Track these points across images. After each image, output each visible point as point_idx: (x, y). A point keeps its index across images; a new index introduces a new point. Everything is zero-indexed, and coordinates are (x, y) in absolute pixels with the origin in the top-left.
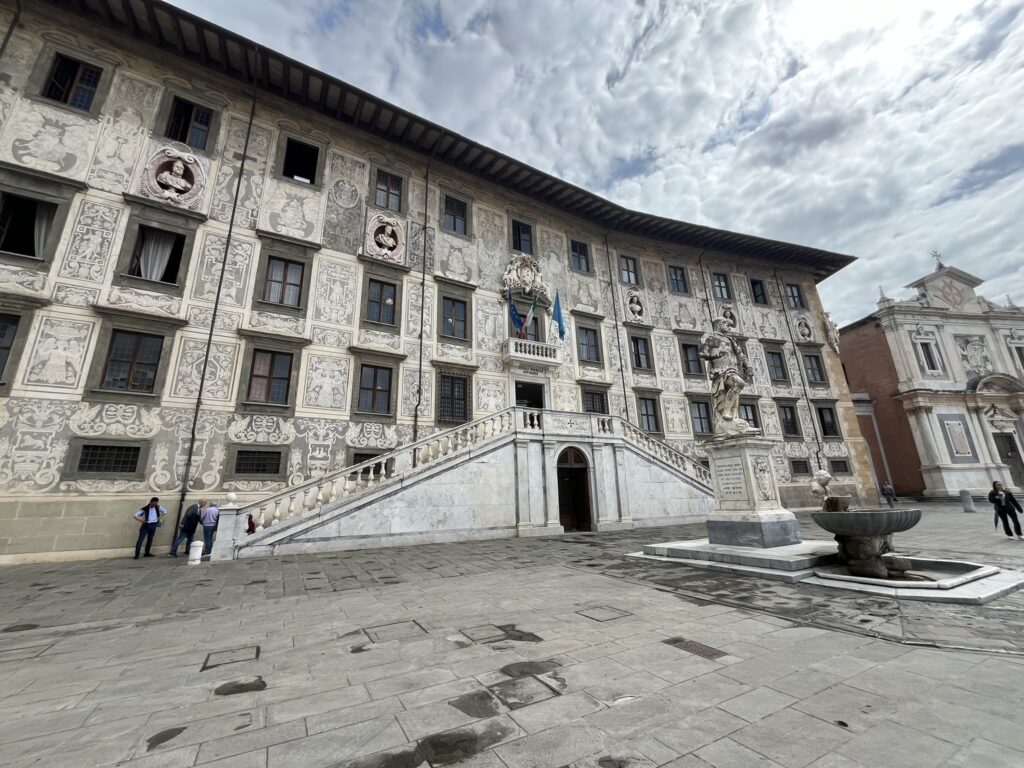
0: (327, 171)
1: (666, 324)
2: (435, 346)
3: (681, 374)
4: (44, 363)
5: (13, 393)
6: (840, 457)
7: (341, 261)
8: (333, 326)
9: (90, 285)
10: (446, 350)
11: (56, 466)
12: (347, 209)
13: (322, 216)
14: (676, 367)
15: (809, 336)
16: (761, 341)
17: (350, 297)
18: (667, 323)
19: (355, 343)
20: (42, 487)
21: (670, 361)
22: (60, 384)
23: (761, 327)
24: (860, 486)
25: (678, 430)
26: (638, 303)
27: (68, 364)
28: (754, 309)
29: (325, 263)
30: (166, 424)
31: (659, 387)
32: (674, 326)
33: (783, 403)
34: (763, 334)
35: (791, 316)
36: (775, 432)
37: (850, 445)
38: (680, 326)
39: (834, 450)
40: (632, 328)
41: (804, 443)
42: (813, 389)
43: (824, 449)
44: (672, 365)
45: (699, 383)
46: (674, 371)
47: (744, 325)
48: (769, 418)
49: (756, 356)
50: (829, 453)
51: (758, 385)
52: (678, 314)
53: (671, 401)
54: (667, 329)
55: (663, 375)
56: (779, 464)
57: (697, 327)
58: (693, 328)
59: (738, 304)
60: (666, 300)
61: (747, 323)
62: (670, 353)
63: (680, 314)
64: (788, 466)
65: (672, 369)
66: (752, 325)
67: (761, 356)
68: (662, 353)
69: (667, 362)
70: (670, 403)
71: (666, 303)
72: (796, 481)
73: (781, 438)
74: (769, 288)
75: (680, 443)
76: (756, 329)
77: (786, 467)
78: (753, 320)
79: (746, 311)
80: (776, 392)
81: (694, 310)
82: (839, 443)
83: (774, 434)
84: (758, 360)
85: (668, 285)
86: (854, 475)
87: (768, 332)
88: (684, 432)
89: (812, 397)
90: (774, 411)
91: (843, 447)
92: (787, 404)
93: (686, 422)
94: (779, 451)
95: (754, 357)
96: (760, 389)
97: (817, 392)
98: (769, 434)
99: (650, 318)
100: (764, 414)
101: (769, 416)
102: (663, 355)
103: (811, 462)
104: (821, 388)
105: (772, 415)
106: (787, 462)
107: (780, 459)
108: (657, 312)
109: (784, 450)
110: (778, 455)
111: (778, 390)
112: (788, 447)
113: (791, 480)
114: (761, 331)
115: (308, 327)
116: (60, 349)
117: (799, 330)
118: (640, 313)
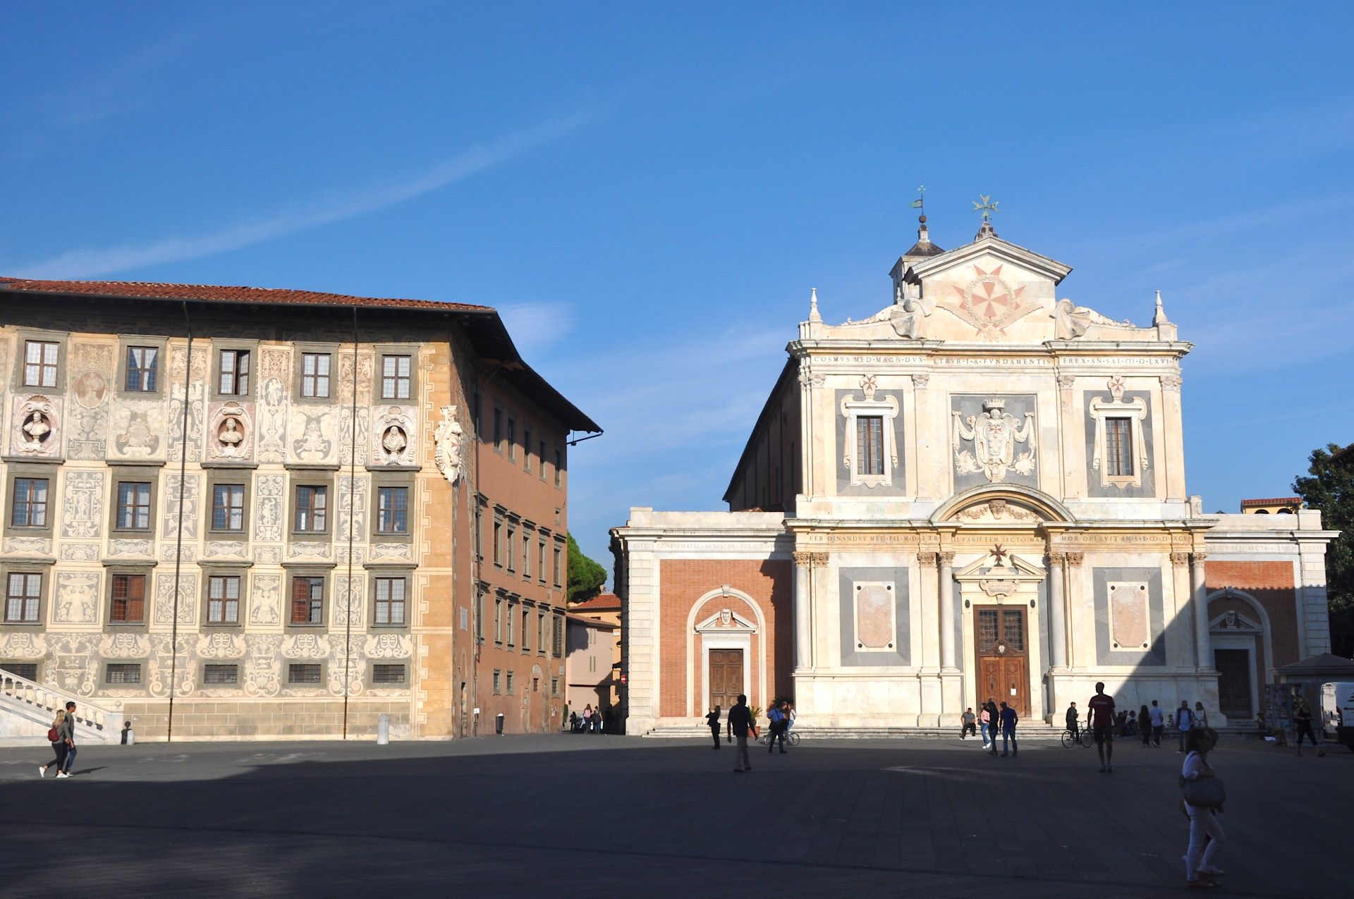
1: (97, 451)
3: (105, 532)
6: (393, 658)
14: (97, 519)
15: (402, 449)
16: (288, 467)
18: (99, 447)
21: (89, 513)
23: (297, 441)
24: (420, 705)
25: (76, 616)
26: (44, 418)
28: (293, 409)
31: (55, 554)
32: (113, 454)
33: (302, 572)
34: (298, 455)
35: (376, 418)
36: (269, 618)
37: (420, 639)
38: (124, 454)
39: (385, 647)
40: (19, 466)
41: (326, 637)
42: (377, 546)
43: (365, 646)
44: (90, 518)
45: (136, 544)
46: (92, 527)
47: (260, 441)
48: (263, 597)
49: (270, 494)
50: (373, 651)
51: (256, 544)
52: (124, 432)
53: (72, 576)
54: (95, 460)
55: (68, 536)
56: (261, 669)
57: (158, 452)
58: (149, 454)
59: (257, 404)
60: (106, 409)
61: (267, 436)
62: (90, 500)
63: (128, 432)
64: (277, 672)
65: (89, 524)
66: (279, 441)
67: (280, 494)
68: (75, 500)
69: (81, 514)
70: (69, 578)
71: (104, 414)
72: (286, 695)
73: (281, 628)
74: (344, 366)
75: (74, 638)
76: (284, 447)
77: (274, 673)
78: (285, 429)
79: (273, 415)
80: (295, 553)
81: (161, 421)
82: (400, 637)
83: (266, 623)
84: (271, 501)
85: (116, 382)
86: (413, 688)
87: (311, 451)
88: (86, 621)
89: (369, 561)
90: (279, 586)
91: (406, 643)
92: (309, 572)
93: (95, 605)
94: (268, 649)
95: (265, 496)
96: (258, 550)
97: (383, 551)
98: (256, 623)
99: (64, 443)
100: (255, 591)
101: (266, 594)
102: (75, 502)
103: (330, 665)
104: (395, 544)
105: (272, 591)
106: (280, 666)
107: (264, 661)
108: (83, 431)
109: (279, 647)
110: (264, 655)
111: (300, 550)
112: (289, 642)
113: (277, 692)
114: (296, 449)
117: (383, 442)
118: (43, 437)
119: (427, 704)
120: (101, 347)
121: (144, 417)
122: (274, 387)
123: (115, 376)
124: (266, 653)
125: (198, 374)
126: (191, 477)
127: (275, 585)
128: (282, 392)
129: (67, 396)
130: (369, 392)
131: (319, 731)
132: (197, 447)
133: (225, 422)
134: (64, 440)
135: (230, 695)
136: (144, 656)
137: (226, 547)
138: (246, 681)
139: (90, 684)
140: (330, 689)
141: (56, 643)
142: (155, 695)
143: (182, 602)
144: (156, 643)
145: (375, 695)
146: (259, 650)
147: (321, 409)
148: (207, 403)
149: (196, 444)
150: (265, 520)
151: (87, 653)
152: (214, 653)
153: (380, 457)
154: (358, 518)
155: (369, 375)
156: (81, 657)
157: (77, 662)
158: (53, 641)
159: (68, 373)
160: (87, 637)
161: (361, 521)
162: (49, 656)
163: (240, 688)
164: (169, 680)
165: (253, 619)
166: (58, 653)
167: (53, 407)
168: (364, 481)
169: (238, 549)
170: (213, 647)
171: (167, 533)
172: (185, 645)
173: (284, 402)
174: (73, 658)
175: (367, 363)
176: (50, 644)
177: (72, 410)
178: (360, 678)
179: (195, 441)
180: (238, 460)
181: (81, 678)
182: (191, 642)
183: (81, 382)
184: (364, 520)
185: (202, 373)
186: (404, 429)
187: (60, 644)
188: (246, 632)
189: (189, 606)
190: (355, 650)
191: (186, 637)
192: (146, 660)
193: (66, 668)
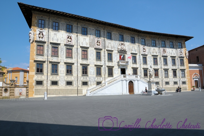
0: (88, 32)
1: (150, 54)
2: (107, 63)
3: (153, 64)
4: (61, 71)
5: (59, 75)
6: (184, 81)
7: (92, 49)
8: (92, 61)
10: (109, 63)
11: (65, 84)
12: (92, 39)
13: (89, 41)
15: (182, 55)
16: (171, 56)
17: (94, 55)
19: (96, 64)
21: (151, 62)
22: (63, 74)
28: (170, 49)
29: (90, 50)
30: (74, 78)
31: (148, 67)
33: (174, 70)
35: (179, 50)
36: (171, 76)
37: (187, 78)
38: (153, 54)
41: (177, 78)
42: (181, 67)
45: (156, 66)
46: (151, 64)
47: (167, 53)
48: (170, 73)
50: (182, 80)
57: (157, 54)
59: (166, 48)
60: (151, 48)
62: (151, 60)
63: (153, 51)
66: (169, 53)
67: (170, 60)
73: (173, 77)
74: (174, 44)
78: (170, 51)
79: (168, 50)
80: (173, 68)
81: (157, 50)
86: (187, 85)
87: (173, 54)
89: (180, 69)
91: (185, 79)
96: (169, 67)
99: (147, 52)
102: (149, 60)
103: (178, 82)
104: (183, 66)
106: (173, 82)
107: (171, 82)
108: (149, 51)
112: (174, 79)
113: (173, 86)
114: (171, 54)
115: (89, 62)
116: (62, 69)
117: (180, 53)
118: (145, 51)
119: (188, 87)
120: (149, 40)
121: (155, 49)
122: (168, 46)
123: (151, 44)
126: (161, 58)
129: (146, 46)
130: (177, 47)
133: (163, 50)
135: (168, 86)
136: (159, 81)
138: (170, 84)
140: (178, 85)
144: (160, 79)
145: (183, 86)
146: (171, 80)
147: (173, 49)
148: (161, 48)
149: (161, 53)
150: (169, 63)
152: (166, 81)
155: (177, 45)
159: (146, 43)
164: (162, 84)
165: (169, 76)
168: (178, 58)
169: (167, 67)
171: (159, 65)
177: (147, 48)
178: (181, 83)
182: (164, 79)
183: (148, 44)
184: (179, 63)
185: (160, 44)
186: (182, 52)
188: (169, 78)
189: (163, 74)
190: (180, 80)
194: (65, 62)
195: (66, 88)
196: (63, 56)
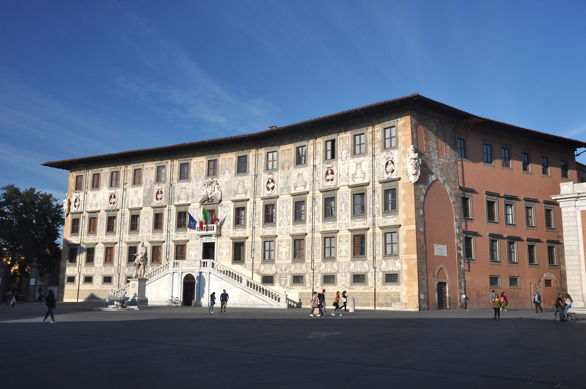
0: (144, 177)
1: (288, 191)
2: (174, 234)
3: (291, 223)
4: (98, 258)
5: (95, 266)
6: (393, 271)
7: (147, 210)
8: (145, 235)
9: (102, 237)
10: (178, 235)
11: (101, 281)
12: (148, 189)
13: (142, 196)
14: (289, 218)
17: (150, 223)
19: (151, 240)
20: (100, 286)
21: (286, 216)
22: (100, 263)
23: (353, 175)
24: (405, 293)
25: (284, 258)
26: (272, 181)
27: (101, 258)
28: (351, 161)
29: (143, 213)
30: (114, 271)
32: (293, 191)
33: (356, 233)
34: (354, 181)
35: (382, 158)
36: (345, 255)
37: (403, 260)
38: (296, 191)
39: (389, 265)
40: (266, 200)
41: (366, 262)
42: (385, 218)
43: (382, 266)
44: (287, 218)
45: (301, 227)
46: (288, 221)
47: (340, 177)
48: (343, 245)
49: (344, 200)
50: (385, 268)
51: (340, 222)
52: (296, 182)
53: (282, 241)
54: (288, 195)
55: (281, 225)
56: (343, 277)
57: (306, 188)
58: (304, 189)
59: (338, 161)
60: (291, 174)
61: (342, 175)
62: (287, 210)
63: (297, 182)
64: (349, 278)
65: (287, 220)
66: (346, 176)
67: (347, 199)
68: (283, 211)
69: (284, 216)
70: (282, 242)
71: (290, 176)
72: (352, 289)
73: (349, 258)
74: (370, 137)
75: (283, 266)
76: (348, 178)
77: (347, 279)
78: (348, 170)
79: (344, 165)
80: (353, 225)
81: (307, 175)
82: (395, 260)
83: (344, 256)
84: (344, 203)
85: (294, 162)
86: (401, 285)
87: (358, 178)
88: (287, 259)
89: (382, 225)
90: (348, 240)
91: (398, 263)
92: (359, 233)
93: (289, 253)
94: (345, 268)
95: (342, 201)
96: (340, 225)
97: (387, 220)
98: (341, 257)
99: (279, 190)
100: (340, 243)
101: (344, 244)
102: (283, 212)
103: (368, 275)
104: (392, 216)
105: (346, 242)
106: (349, 276)
107: (344, 274)
108: (284, 184)
109: (349, 267)
110: (344, 271)
111: (355, 223)
112: (353, 265)
113: (349, 287)
114: (352, 178)
115: (140, 237)
116: (99, 255)
117: (386, 169)
119: (407, 293)
120: (289, 150)
121: (302, 174)
122: (344, 152)
123: (293, 160)
124: (344, 270)
125: (318, 153)
126: (317, 197)
127: (347, 240)
128: (347, 154)
129: (279, 171)
130: (379, 147)
131: (365, 305)
132: (319, 184)
133: (328, 171)
134: (279, 188)
135: (332, 289)
136: (304, 272)
137: (329, 225)
138: (338, 283)
139: (288, 284)
140: (369, 285)
141: (278, 268)
142: (308, 289)
143: (315, 250)
144: (308, 267)
145: (386, 289)
146: (342, 268)
147: (362, 158)
148: (321, 164)
149: (319, 182)
150: (342, 211)
151: (287, 272)
152: (326, 270)
153: (384, 176)
154: (377, 206)
155: (379, 139)
156: (286, 273)
157: (285, 275)
158: (277, 267)
159: (279, 162)
160: (287, 265)
161: (378, 207)
162: (276, 273)
163: (336, 285)
164: (312, 282)
165: (340, 255)
166: (279, 272)
167: (276, 176)
168: (379, 188)
169: (333, 225)
170: (326, 268)
171: (310, 221)
172: (317, 267)
173: (348, 158)
174: (283, 274)
175: (378, 134)
176: (277, 269)
177: (281, 176)
178: (380, 280)
179: (318, 181)
180: (332, 187)
181: (286, 281)
182: (319, 266)
183: (283, 164)
184: (379, 206)
185: (320, 152)
186: (393, 161)
187: (280, 268)
188: (337, 261)
189: (318, 251)
190: (378, 267)
191: (317, 264)
192: (305, 274)
193: (281, 278)
194: (104, 241)
195: (102, 289)
196: (103, 232)
